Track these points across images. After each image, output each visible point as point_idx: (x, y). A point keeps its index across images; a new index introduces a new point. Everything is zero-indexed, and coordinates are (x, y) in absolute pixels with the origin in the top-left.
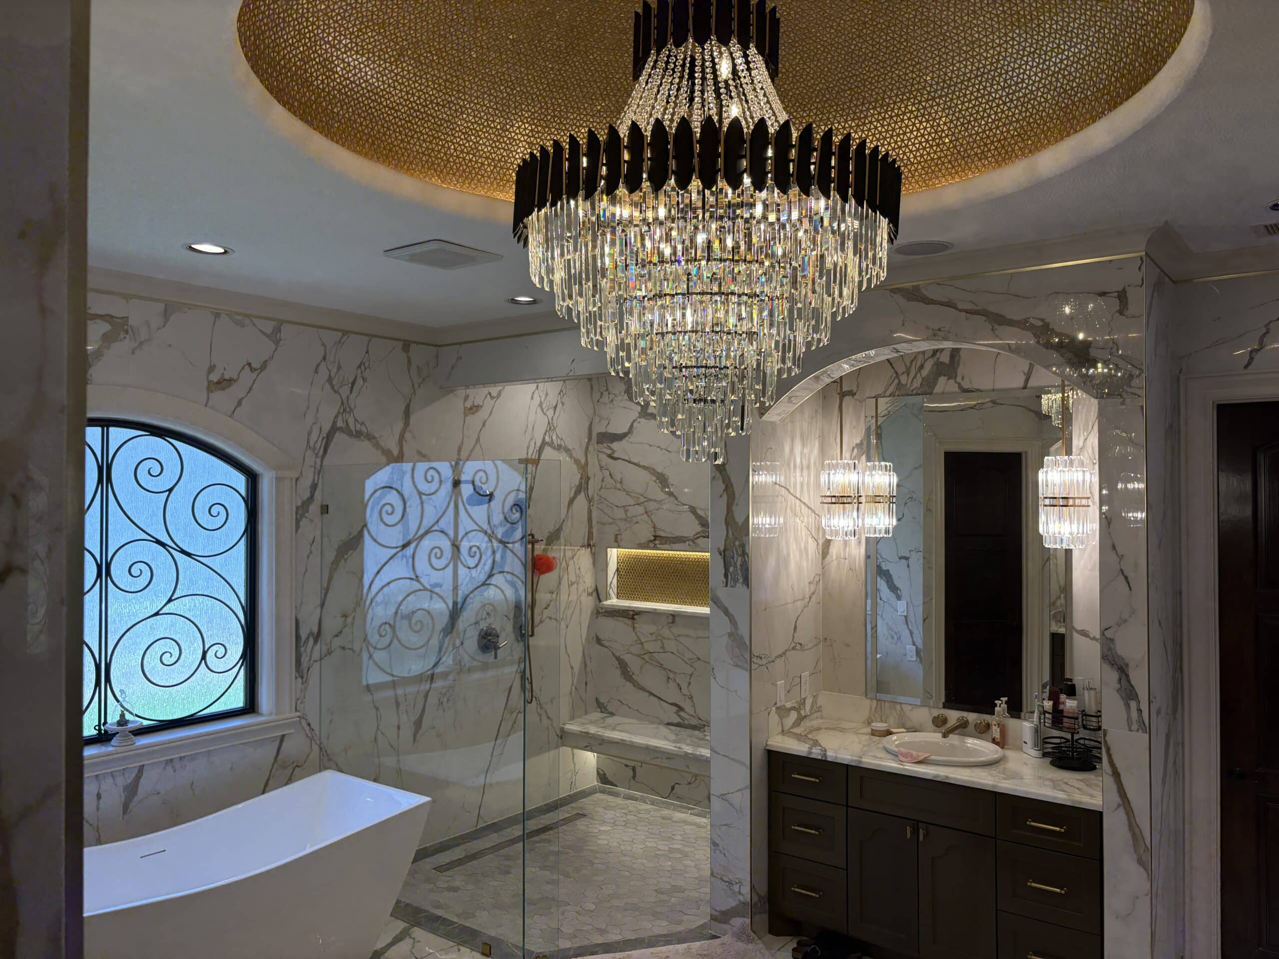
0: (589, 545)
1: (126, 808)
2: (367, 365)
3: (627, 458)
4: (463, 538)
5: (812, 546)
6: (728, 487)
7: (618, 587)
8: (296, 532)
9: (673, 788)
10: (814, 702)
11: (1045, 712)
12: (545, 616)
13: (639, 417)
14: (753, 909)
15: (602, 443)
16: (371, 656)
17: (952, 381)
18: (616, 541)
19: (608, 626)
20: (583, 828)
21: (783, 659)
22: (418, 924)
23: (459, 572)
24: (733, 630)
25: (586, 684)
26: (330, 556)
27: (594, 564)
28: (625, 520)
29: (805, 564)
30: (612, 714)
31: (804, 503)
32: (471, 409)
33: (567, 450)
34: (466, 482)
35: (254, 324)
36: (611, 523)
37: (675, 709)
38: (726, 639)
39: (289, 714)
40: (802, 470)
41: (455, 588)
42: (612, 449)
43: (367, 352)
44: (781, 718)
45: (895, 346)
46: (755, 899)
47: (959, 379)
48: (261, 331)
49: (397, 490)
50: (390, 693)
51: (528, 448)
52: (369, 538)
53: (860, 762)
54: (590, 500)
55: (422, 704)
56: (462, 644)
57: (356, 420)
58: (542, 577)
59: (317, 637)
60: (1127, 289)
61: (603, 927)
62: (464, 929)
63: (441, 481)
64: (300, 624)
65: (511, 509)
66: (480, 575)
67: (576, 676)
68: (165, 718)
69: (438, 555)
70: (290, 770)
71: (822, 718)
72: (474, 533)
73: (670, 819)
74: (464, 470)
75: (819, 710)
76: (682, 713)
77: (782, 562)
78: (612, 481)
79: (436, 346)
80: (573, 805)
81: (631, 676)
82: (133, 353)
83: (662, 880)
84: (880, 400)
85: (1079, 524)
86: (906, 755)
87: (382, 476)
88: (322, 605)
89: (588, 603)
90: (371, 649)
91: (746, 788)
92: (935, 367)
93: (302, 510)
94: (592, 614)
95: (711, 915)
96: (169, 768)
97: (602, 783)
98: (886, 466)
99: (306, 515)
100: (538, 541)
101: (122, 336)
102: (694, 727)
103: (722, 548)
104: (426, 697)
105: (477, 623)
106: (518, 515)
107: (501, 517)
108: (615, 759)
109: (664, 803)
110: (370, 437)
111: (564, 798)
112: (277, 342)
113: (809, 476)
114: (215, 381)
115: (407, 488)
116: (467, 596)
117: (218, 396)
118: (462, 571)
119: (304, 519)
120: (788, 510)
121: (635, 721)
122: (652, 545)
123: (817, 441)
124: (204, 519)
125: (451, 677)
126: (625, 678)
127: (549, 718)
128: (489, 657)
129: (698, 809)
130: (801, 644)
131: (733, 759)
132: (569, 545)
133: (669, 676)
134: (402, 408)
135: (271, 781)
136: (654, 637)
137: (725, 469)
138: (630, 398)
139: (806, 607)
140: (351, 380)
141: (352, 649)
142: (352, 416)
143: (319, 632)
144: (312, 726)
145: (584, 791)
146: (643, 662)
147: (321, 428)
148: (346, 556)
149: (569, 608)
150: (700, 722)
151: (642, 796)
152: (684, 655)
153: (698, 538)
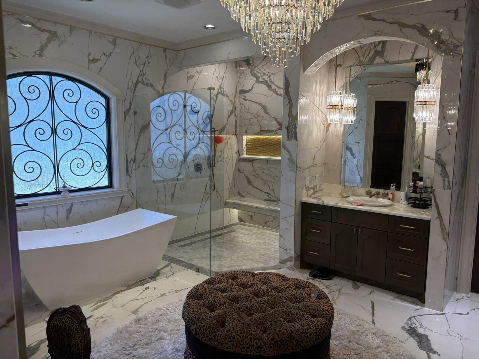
0: (236, 134)
1: (67, 218)
2: (150, 57)
3: (251, 100)
4: (188, 128)
5: (322, 127)
6: (290, 101)
7: (247, 151)
8: (125, 120)
9: (266, 223)
10: (320, 187)
11: (410, 187)
12: (219, 160)
13: (256, 83)
14: (295, 260)
15: (241, 94)
16: (154, 170)
17: (382, 58)
18: (246, 133)
19: (243, 164)
20: (233, 235)
21: (309, 169)
22: (173, 262)
23: (187, 141)
24: (290, 157)
25: (234, 186)
26: (138, 130)
27: (238, 142)
28: (250, 124)
29: (319, 133)
30: (244, 197)
31: (320, 110)
32: (190, 77)
33: (227, 96)
34: (189, 106)
35: (105, 37)
36: (244, 126)
37: (267, 194)
38: (287, 160)
39: (125, 188)
40: (320, 96)
41: (185, 147)
42: (245, 96)
43: (150, 52)
44: (307, 191)
45: (359, 40)
46: (296, 256)
47: (384, 57)
48: (108, 40)
49: (163, 108)
50: (162, 184)
51: (212, 94)
52: (153, 126)
53: (337, 205)
54: (236, 117)
55: (174, 188)
56: (188, 168)
57: (146, 78)
58: (218, 145)
59: (134, 161)
60: (459, 9)
61: (240, 264)
62: (189, 264)
63: (179, 105)
64: (128, 156)
65: (206, 118)
66: (194, 143)
67: (231, 183)
68: (80, 187)
69: (179, 134)
70: (125, 209)
71: (323, 193)
72: (192, 127)
73: (265, 233)
74: (188, 102)
75: (322, 190)
76: (270, 196)
77: (310, 132)
78: (245, 109)
79: (176, 51)
80: (229, 228)
81: (251, 183)
82: (59, 46)
83: (261, 251)
84: (352, 68)
85: (430, 113)
86: (355, 203)
87: (157, 102)
88: (136, 149)
89: (235, 156)
90: (155, 168)
91: (293, 215)
92: (375, 53)
93: (127, 112)
94: (237, 160)
95: (279, 262)
96: (82, 205)
97: (240, 221)
98: (353, 95)
100: (216, 131)
101: (55, 39)
102: (274, 201)
103: (287, 126)
104: (175, 186)
105: (194, 160)
106: (209, 120)
107: (202, 121)
108: (245, 212)
109: (262, 228)
110: (152, 86)
111: (226, 226)
112: (115, 45)
113: (322, 98)
114: (91, 59)
115: (166, 108)
116: (190, 151)
117: (92, 66)
118: (188, 141)
119: (127, 116)
120: (314, 111)
121: (252, 199)
122: (260, 134)
123: (326, 85)
124: (90, 114)
125: (184, 180)
126: (249, 184)
127: (221, 197)
128: (198, 173)
129: (275, 230)
130: (316, 165)
131: (288, 205)
132: (228, 134)
133: (265, 183)
134: (164, 75)
135: (119, 212)
136: (260, 168)
137: (289, 94)
138: (252, 75)
139: (318, 150)
140: (144, 63)
141: (147, 166)
142: (144, 77)
143: (135, 159)
144: (133, 193)
145: (234, 224)
146: (256, 178)
147: (133, 81)
148: (144, 132)
149: (228, 158)
150: (277, 199)
151: (255, 226)
152: (271, 175)
153: (278, 130)
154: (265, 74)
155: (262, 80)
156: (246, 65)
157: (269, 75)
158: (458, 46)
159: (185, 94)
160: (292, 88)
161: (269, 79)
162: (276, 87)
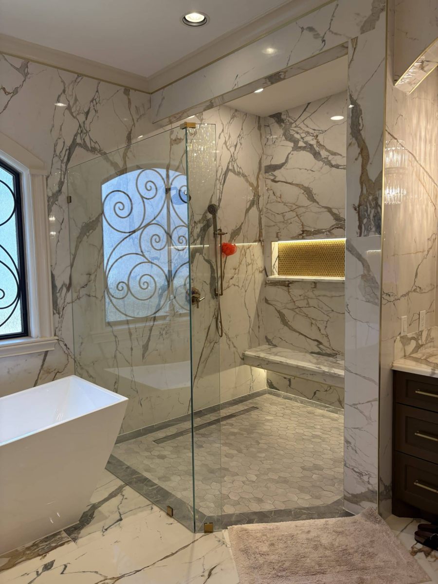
0: (260, 241)
2: (97, 100)
3: (284, 180)
4: (174, 230)
7: (279, 267)
8: (49, 213)
9: (315, 393)
10: (428, 335)
12: (230, 284)
13: (293, 151)
14: (381, 497)
15: (268, 173)
16: (112, 302)
18: (277, 237)
19: (272, 290)
20: (255, 417)
21: (406, 297)
22: (128, 483)
23: (172, 252)
24: (366, 272)
25: (259, 327)
26: (76, 233)
27: (263, 252)
28: (283, 222)
29: (425, 223)
30: (275, 346)
32: (175, 140)
33: (244, 176)
34: (174, 190)
35: (6, 59)
36: (274, 226)
37: (316, 343)
38: (359, 280)
39: (49, 337)
41: (170, 262)
42: (274, 176)
43: (97, 91)
44: (404, 345)
46: (382, 488)
48: (12, 65)
49: (126, 194)
50: (126, 327)
51: (217, 172)
52: (107, 224)
54: (260, 211)
55: (148, 335)
56: (175, 298)
57: (90, 139)
58: (228, 257)
59: (69, 287)
62: (160, 490)
63: (156, 188)
64: (56, 278)
67: (252, 322)
69: (157, 240)
70: (53, 375)
71: (434, 347)
72: (181, 227)
73: (313, 413)
74: (172, 184)
75: (432, 340)
76: (321, 346)
78: (274, 197)
79: (148, 93)
80: (250, 401)
81: (287, 322)
83: (306, 459)
88: (72, 266)
89: (259, 277)
91: (374, 400)
93: (52, 200)
94: (262, 284)
95: (345, 496)
97: (270, 388)
99: (56, 203)
100: (224, 234)
102: (329, 355)
103: (357, 205)
104: (151, 330)
105: (185, 285)
108: (278, 374)
109: (309, 402)
110: (102, 153)
111: (245, 396)
112: (26, 75)
115: (132, 191)
116: (178, 268)
118: (174, 252)
119: (54, 205)
121: (290, 350)
122: (301, 237)
125: (168, 318)
126: (283, 324)
127: (235, 347)
128: (194, 308)
130: (420, 288)
131: (364, 377)
132: (246, 239)
133: (312, 322)
134: (126, 134)
135: (39, 381)
136: (302, 297)
137: (360, 134)
138: (286, 139)
139: (425, 258)
140: (86, 110)
141: (95, 297)
142: (88, 136)
143: (70, 284)
144: (68, 346)
145: (258, 392)
146: (295, 313)
147: (64, 142)
148: (88, 234)
149: (247, 280)
150: (334, 352)
151: (295, 397)
152: (322, 308)
153: (333, 229)
154: (308, 133)
155: (304, 145)
156: (276, 123)
157: (315, 135)
159: (168, 171)
160: (367, 120)
161: (316, 141)
162: (328, 154)
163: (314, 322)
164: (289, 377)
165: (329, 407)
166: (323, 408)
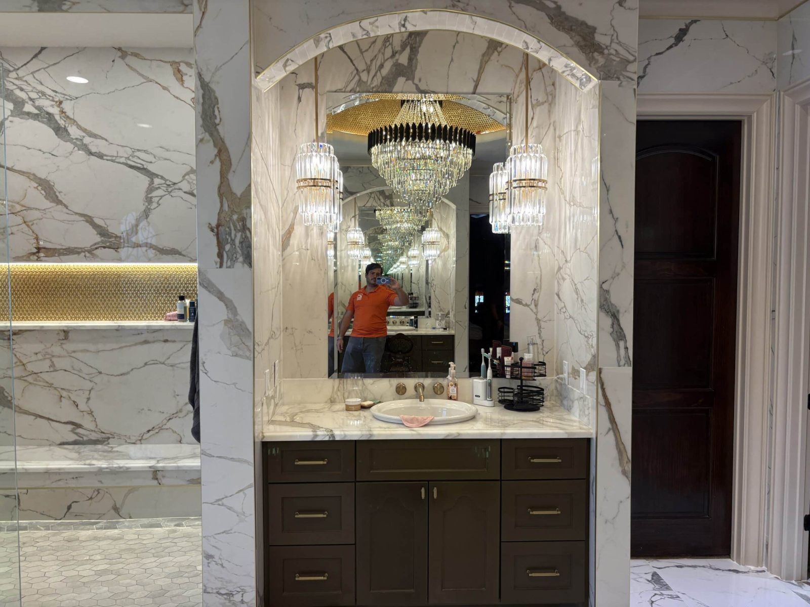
6: (222, 151)
9: (69, 507)
10: (280, 390)
11: (505, 367)
13: (12, 116)
17: (410, 82)
21: (268, 346)
24: (230, 316)
31: (274, 190)
37: (70, 427)
38: (221, 327)
44: (268, 406)
47: (416, 81)
71: (283, 404)
73: (77, 539)
75: (281, 397)
76: (79, 431)
81: (9, 401)
86: (411, 421)
91: (248, 487)
92: (394, 70)
102: (95, 442)
103: (214, 224)
109: (61, 524)
122: (34, 257)
123: (278, 131)
129: (103, 522)
130: (275, 333)
131: (232, 459)
133: (61, 394)
136: (40, 356)
137: (217, 131)
139: (276, 295)
146: (26, 384)
150: (104, 435)
151: (31, 523)
152: (80, 371)
153: (96, 248)
154: (44, 94)
155: (34, 111)
157: (57, 99)
158: (629, 62)
160: (225, 111)
161: (59, 109)
162: (84, 134)
163: (64, 394)
164: (15, 492)
165: (99, 522)
166: (88, 527)
